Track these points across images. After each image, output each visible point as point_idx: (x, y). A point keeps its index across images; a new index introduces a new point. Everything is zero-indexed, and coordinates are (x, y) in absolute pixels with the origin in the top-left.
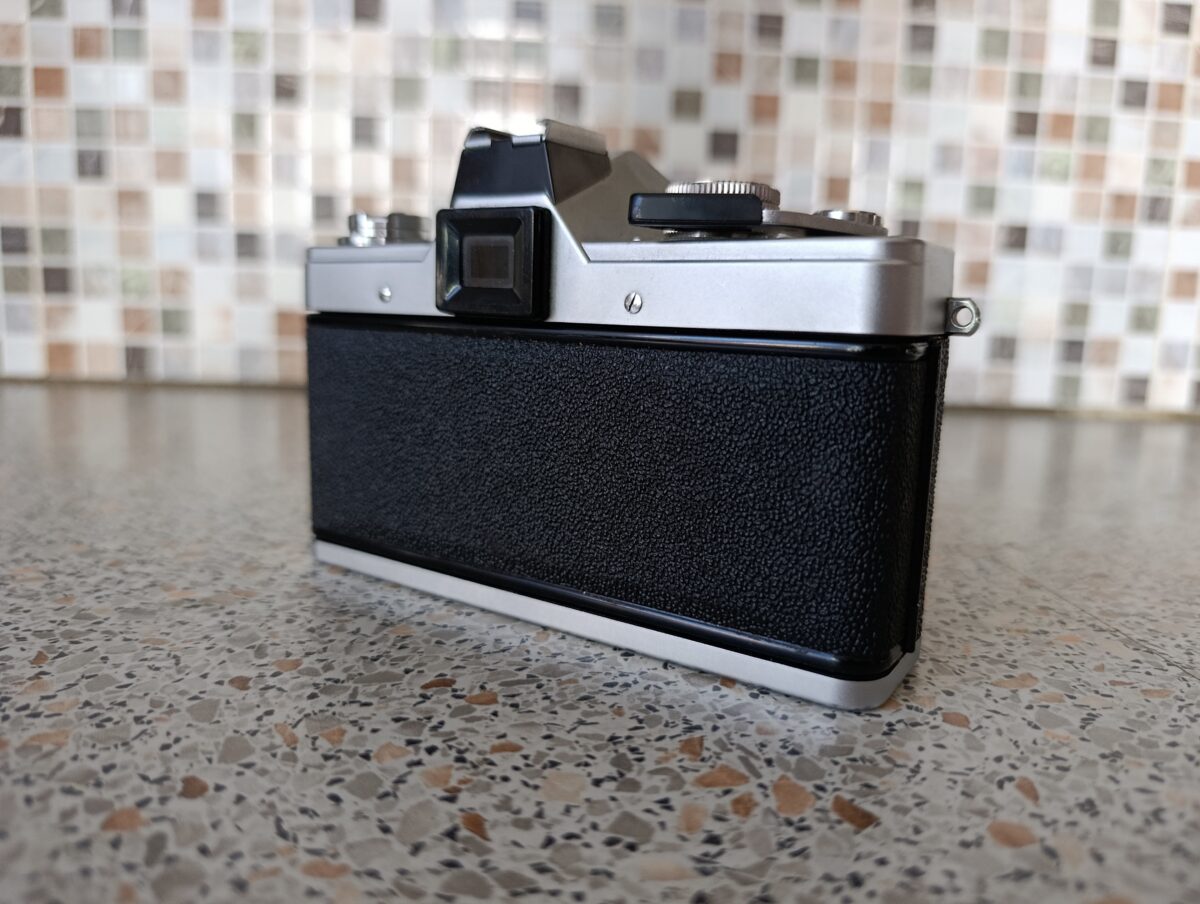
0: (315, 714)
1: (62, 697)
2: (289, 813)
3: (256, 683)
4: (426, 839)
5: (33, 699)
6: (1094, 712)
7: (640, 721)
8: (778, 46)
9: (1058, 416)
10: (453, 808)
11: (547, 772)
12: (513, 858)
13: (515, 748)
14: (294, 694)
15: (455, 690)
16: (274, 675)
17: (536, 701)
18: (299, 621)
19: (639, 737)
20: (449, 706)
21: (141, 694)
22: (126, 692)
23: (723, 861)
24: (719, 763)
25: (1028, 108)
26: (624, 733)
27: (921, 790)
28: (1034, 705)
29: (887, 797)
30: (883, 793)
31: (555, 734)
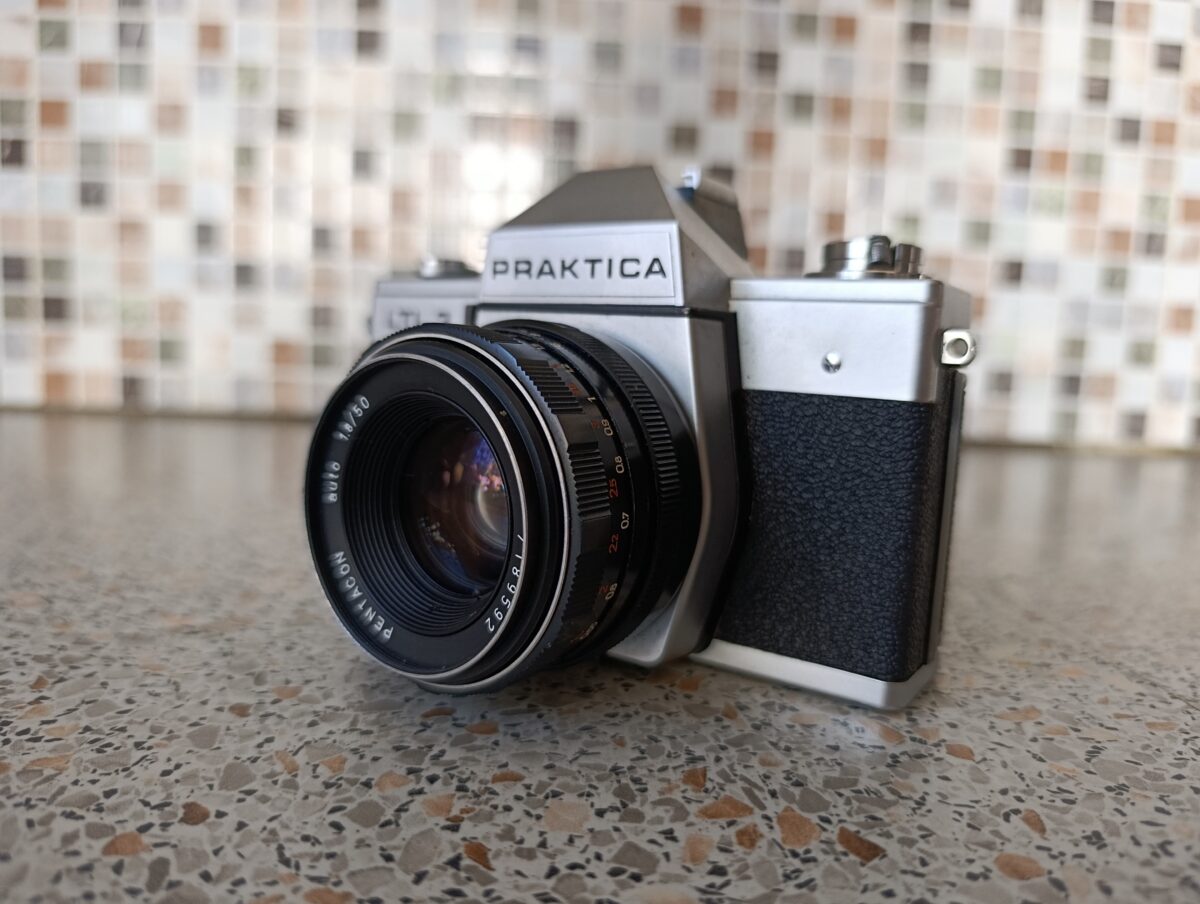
0: (316, 741)
1: (62, 721)
2: (290, 840)
3: (257, 709)
4: (429, 868)
5: (33, 724)
6: (1099, 745)
7: (642, 752)
8: (774, 83)
9: (1058, 451)
10: (457, 837)
11: (549, 802)
12: (517, 887)
13: (517, 778)
14: (295, 722)
15: (455, 719)
16: (275, 702)
17: (537, 731)
18: (299, 648)
19: (642, 768)
20: (450, 735)
21: (141, 720)
22: (126, 718)
23: (728, 892)
24: (723, 794)
25: (1024, 146)
26: (625, 764)
27: (926, 822)
28: (1038, 737)
29: (893, 830)
30: (889, 825)
31: (557, 764)
